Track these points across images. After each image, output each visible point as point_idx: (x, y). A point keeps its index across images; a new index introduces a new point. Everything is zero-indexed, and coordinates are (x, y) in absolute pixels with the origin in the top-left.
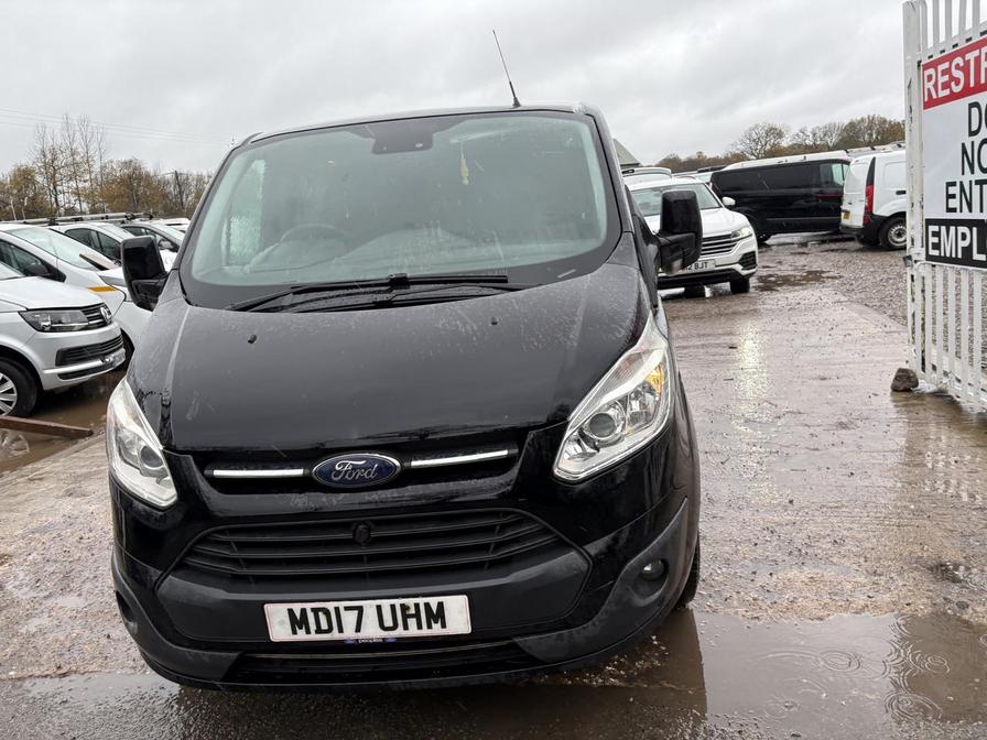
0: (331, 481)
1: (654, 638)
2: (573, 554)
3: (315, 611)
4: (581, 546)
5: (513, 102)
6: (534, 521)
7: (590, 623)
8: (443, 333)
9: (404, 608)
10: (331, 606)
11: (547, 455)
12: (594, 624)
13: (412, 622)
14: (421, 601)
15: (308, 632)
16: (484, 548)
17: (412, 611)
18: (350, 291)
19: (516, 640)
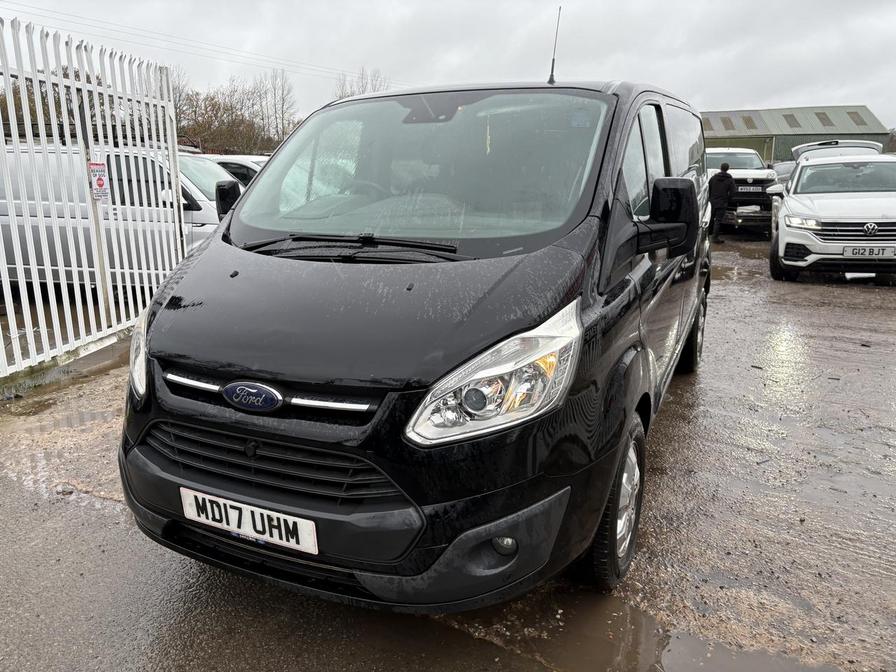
0: (232, 400)
1: (560, 611)
2: (411, 510)
3: (211, 502)
4: (420, 506)
5: (548, 79)
6: (380, 473)
7: (420, 576)
8: (364, 291)
9: (270, 519)
10: (221, 501)
11: (400, 416)
12: (422, 578)
13: (275, 532)
14: (282, 517)
15: (207, 518)
16: (338, 485)
17: (275, 523)
18: (330, 244)
19: (356, 573)
